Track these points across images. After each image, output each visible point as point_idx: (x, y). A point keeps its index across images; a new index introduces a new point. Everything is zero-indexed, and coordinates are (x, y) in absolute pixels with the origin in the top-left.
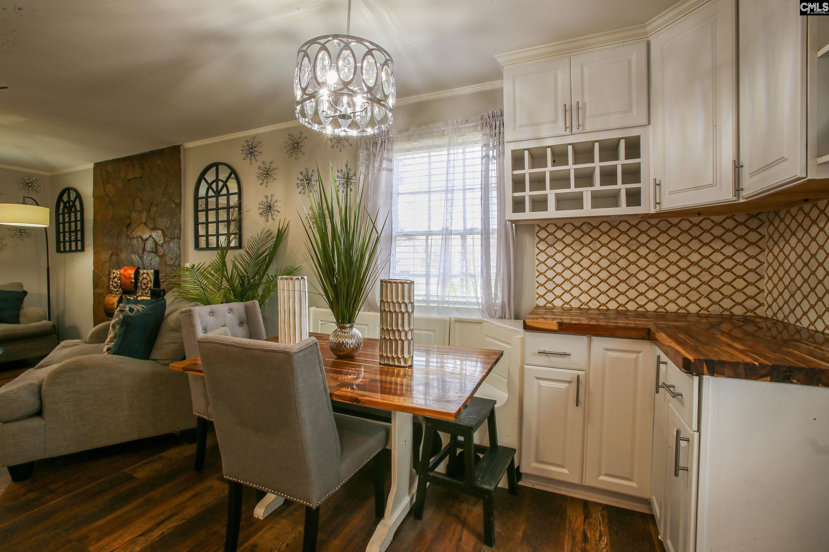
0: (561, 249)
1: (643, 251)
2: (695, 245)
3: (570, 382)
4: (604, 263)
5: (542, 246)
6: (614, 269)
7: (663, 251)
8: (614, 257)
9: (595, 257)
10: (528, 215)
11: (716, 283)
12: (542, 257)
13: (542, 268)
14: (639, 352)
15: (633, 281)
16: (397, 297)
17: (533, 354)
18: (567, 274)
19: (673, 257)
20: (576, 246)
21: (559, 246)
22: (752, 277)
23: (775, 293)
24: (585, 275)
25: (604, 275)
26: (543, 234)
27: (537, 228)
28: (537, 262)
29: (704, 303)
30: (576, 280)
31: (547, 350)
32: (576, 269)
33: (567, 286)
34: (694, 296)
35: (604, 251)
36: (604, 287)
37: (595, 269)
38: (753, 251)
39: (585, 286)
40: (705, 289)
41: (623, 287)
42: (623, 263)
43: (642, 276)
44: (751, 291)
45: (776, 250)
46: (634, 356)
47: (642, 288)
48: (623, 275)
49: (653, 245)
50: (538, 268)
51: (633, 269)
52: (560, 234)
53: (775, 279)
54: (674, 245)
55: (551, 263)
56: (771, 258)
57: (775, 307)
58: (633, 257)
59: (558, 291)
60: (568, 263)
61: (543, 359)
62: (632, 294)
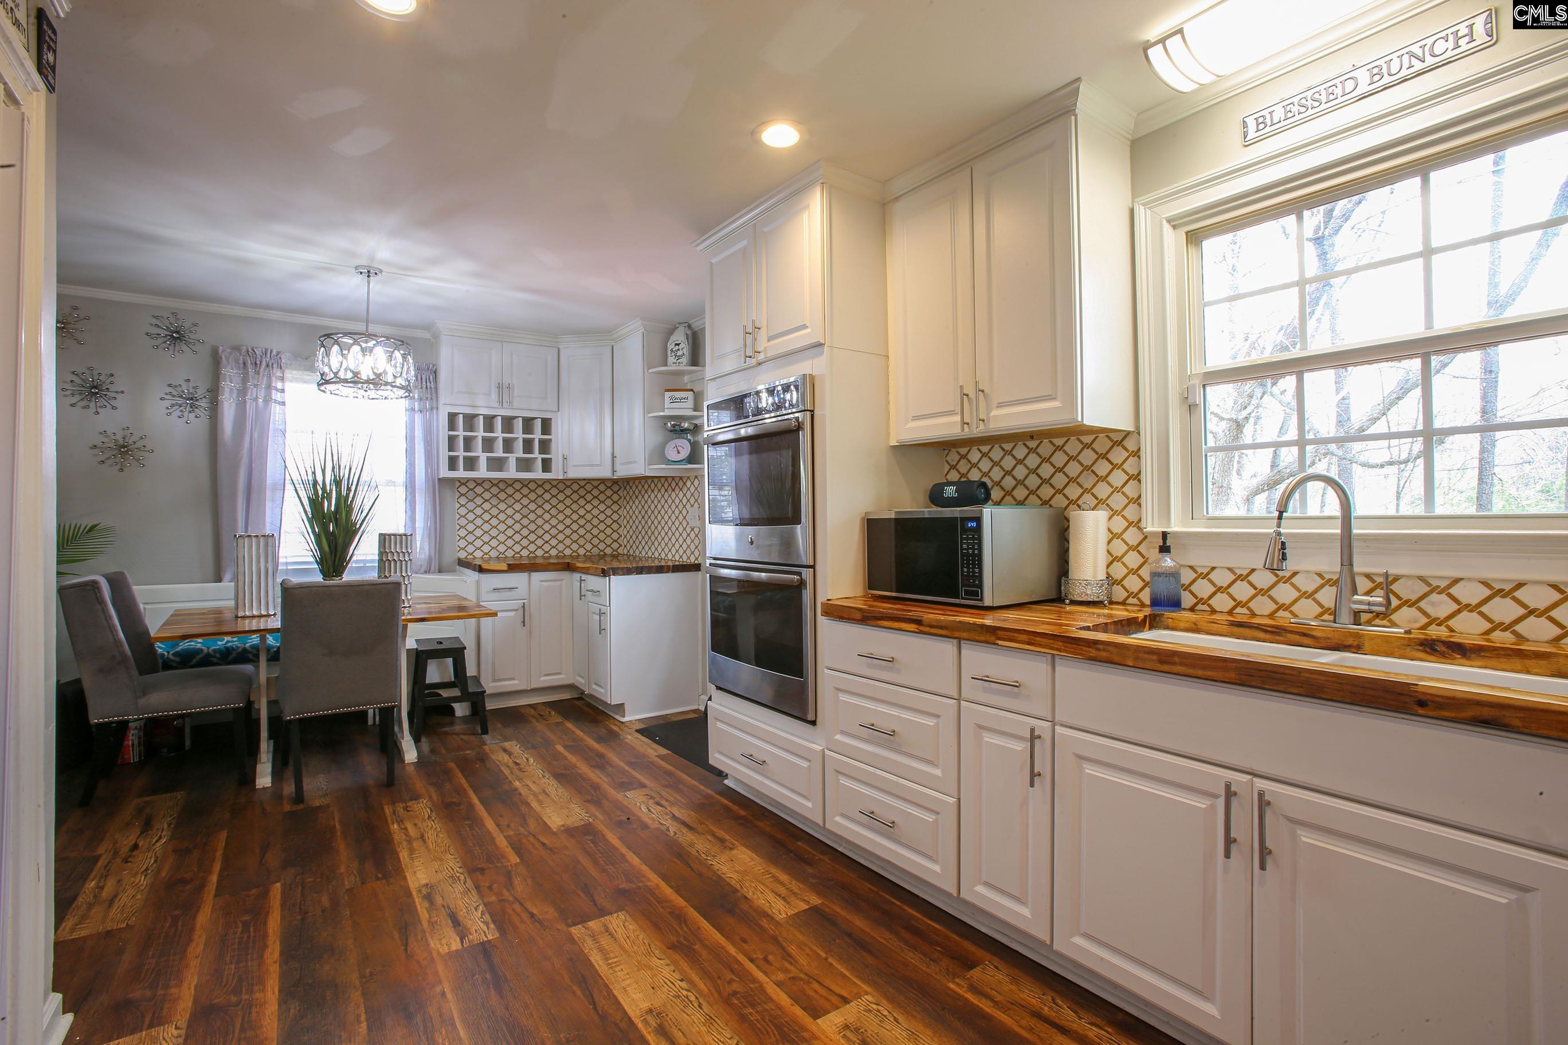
0: (480, 504)
1: (547, 506)
2: (582, 502)
3: (517, 610)
4: (517, 517)
5: (463, 501)
6: (525, 522)
7: (561, 507)
8: (525, 511)
9: (510, 512)
10: (461, 473)
11: (595, 531)
12: (463, 511)
13: (463, 522)
14: (562, 580)
15: (540, 532)
16: (401, 548)
17: (488, 592)
18: (486, 527)
19: (568, 512)
20: (494, 501)
21: (479, 501)
22: (615, 526)
23: (628, 537)
24: (502, 527)
25: (517, 527)
26: (463, 490)
27: (458, 484)
28: (458, 516)
29: (589, 546)
30: (494, 532)
31: (498, 587)
32: (494, 522)
33: (486, 538)
34: (582, 541)
35: (518, 506)
36: (517, 537)
37: (510, 522)
38: (615, 507)
39: (502, 537)
40: (588, 536)
41: (532, 537)
42: (532, 516)
43: (547, 527)
44: (615, 536)
45: (628, 507)
46: (559, 583)
47: (547, 537)
48: (532, 527)
49: (554, 501)
50: (459, 522)
51: (540, 522)
52: (479, 490)
53: (628, 527)
54: (568, 502)
55: (471, 516)
56: (625, 512)
57: (628, 547)
58: (539, 512)
59: (478, 543)
60: (487, 517)
61: (496, 596)
62: (540, 542)
